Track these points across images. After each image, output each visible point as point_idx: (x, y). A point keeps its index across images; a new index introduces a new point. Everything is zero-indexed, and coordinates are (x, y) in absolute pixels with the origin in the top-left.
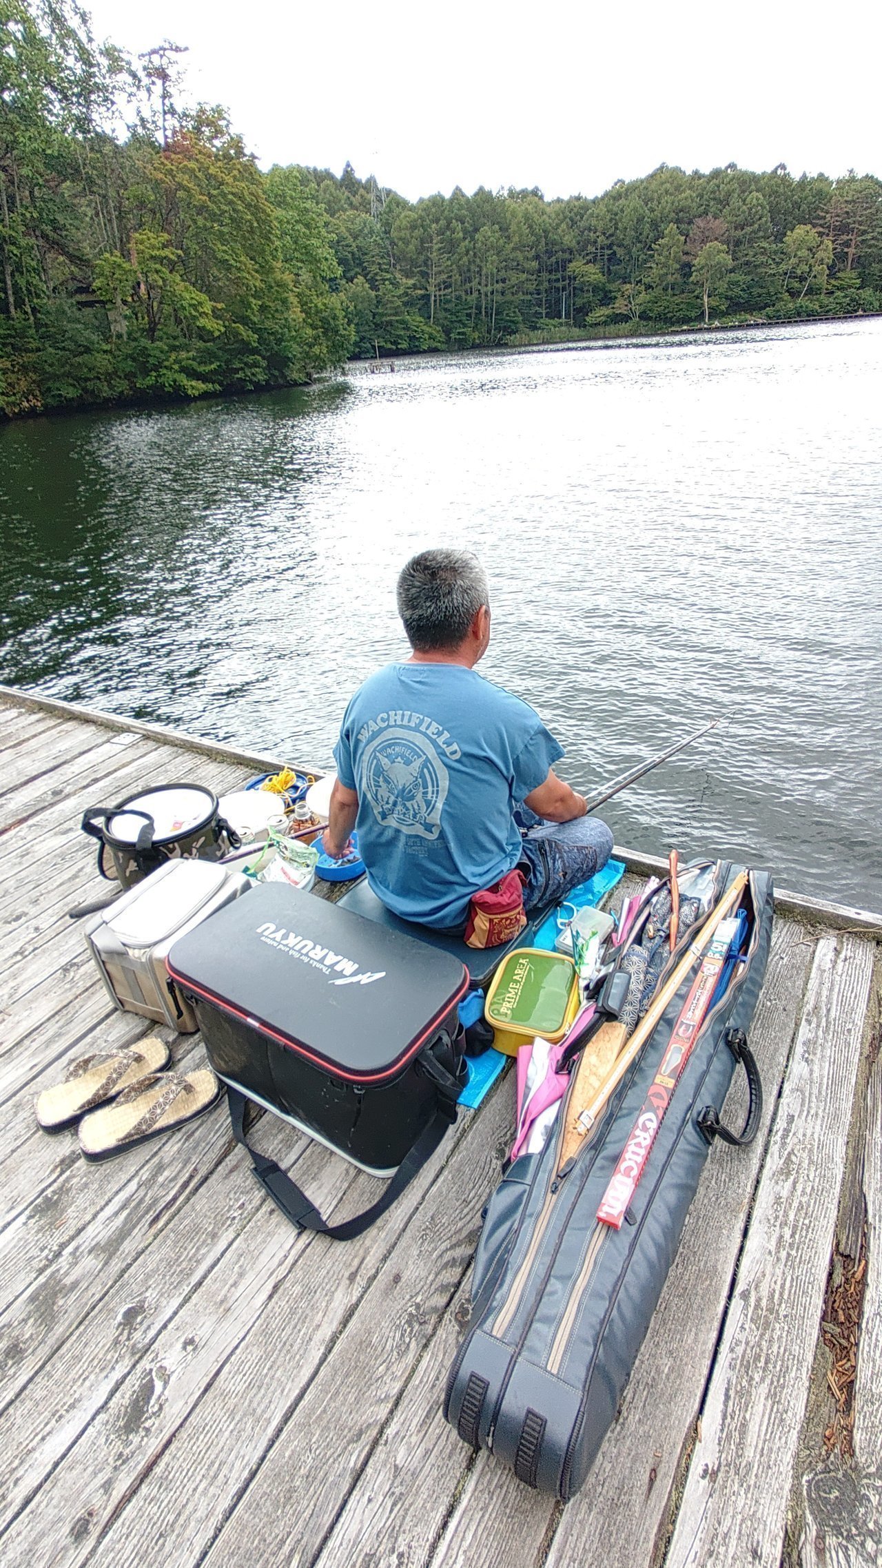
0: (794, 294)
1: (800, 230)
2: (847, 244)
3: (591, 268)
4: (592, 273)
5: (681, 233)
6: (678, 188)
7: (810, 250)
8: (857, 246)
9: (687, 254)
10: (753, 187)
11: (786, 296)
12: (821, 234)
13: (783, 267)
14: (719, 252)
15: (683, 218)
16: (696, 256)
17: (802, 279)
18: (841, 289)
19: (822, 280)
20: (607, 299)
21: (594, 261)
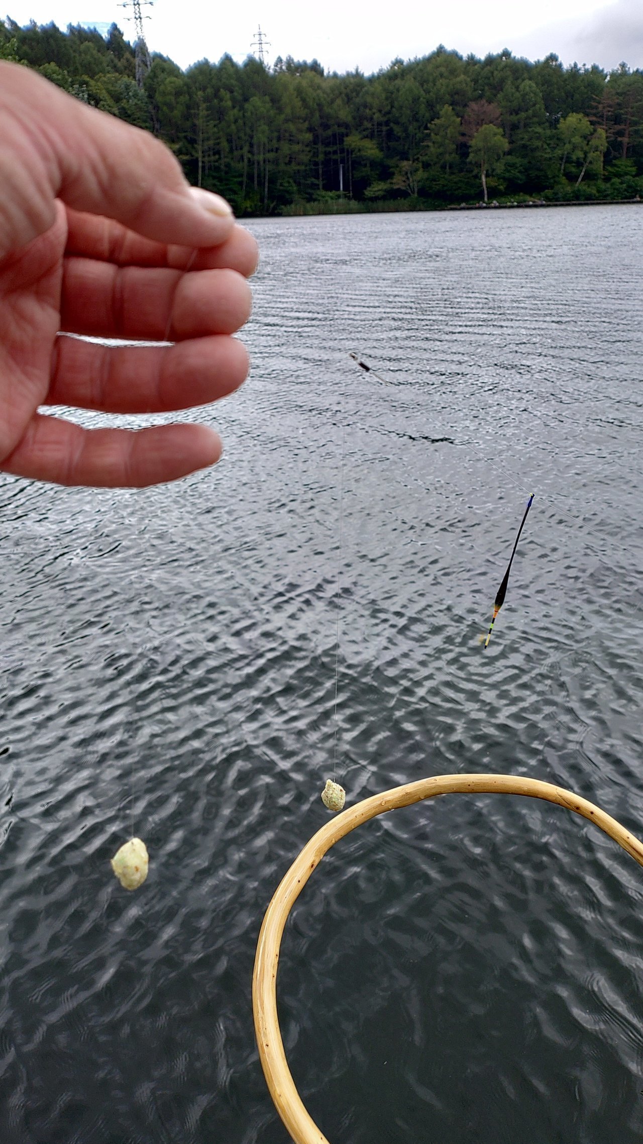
0: (572, 178)
1: (573, 119)
2: (620, 133)
3: (367, 143)
4: (370, 149)
5: (458, 116)
6: (453, 72)
7: (585, 137)
8: (630, 136)
9: (463, 135)
10: (526, 75)
11: (563, 180)
12: (592, 123)
13: (558, 152)
14: (495, 134)
15: (458, 100)
16: (471, 137)
17: (579, 164)
18: (618, 175)
19: (598, 166)
20: (385, 174)
21: (371, 136)
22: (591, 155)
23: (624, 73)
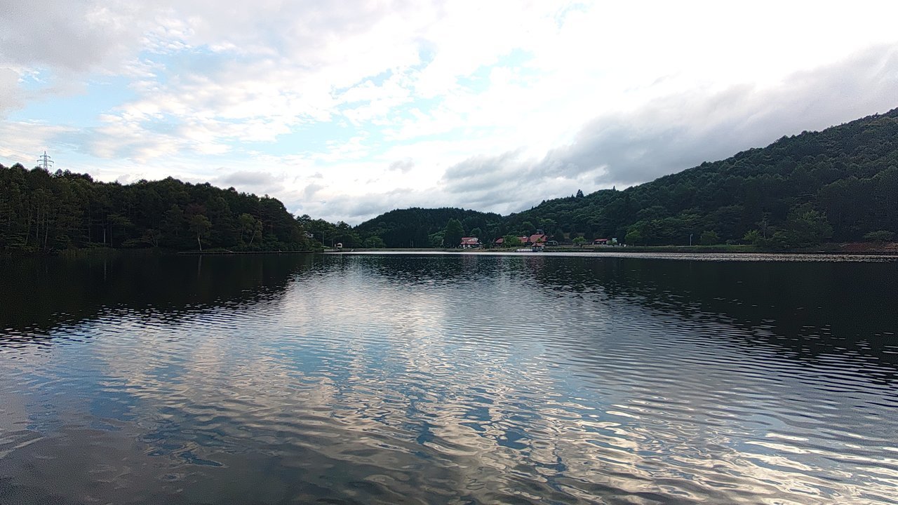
0: (247, 241)
1: (245, 215)
2: (269, 223)
3: (124, 219)
4: (125, 221)
6: (178, 189)
7: (252, 224)
8: (273, 225)
9: (185, 218)
10: (219, 194)
11: (243, 242)
12: (255, 218)
13: (239, 229)
14: (204, 220)
15: (181, 202)
16: (190, 220)
17: (250, 235)
18: (270, 241)
19: (260, 236)
20: (136, 236)
21: (126, 215)
22: (256, 232)
23: (268, 199)
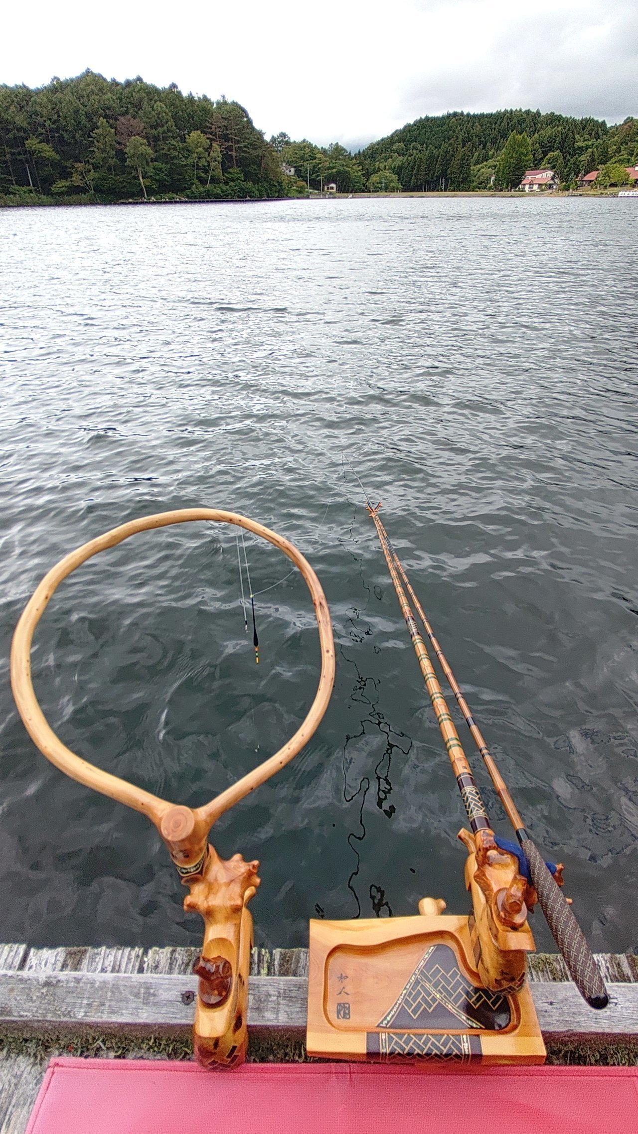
0: (203, 182)
1: (195, 134)
3: (45, 146)
4: (48, 151)
5: (111, 126)
7: (206, 150)
9: (119, 143)
10: (156, 98)
11: (197, 182)
12: (210, 139)
14: (142, 144)
15: (110, 115)
17: (205, 171)
18: (232, 180)
19: (219, 173)
20: (65, 174)
21: (46, 141)
22: (213, 164)
23: (225, 103)
